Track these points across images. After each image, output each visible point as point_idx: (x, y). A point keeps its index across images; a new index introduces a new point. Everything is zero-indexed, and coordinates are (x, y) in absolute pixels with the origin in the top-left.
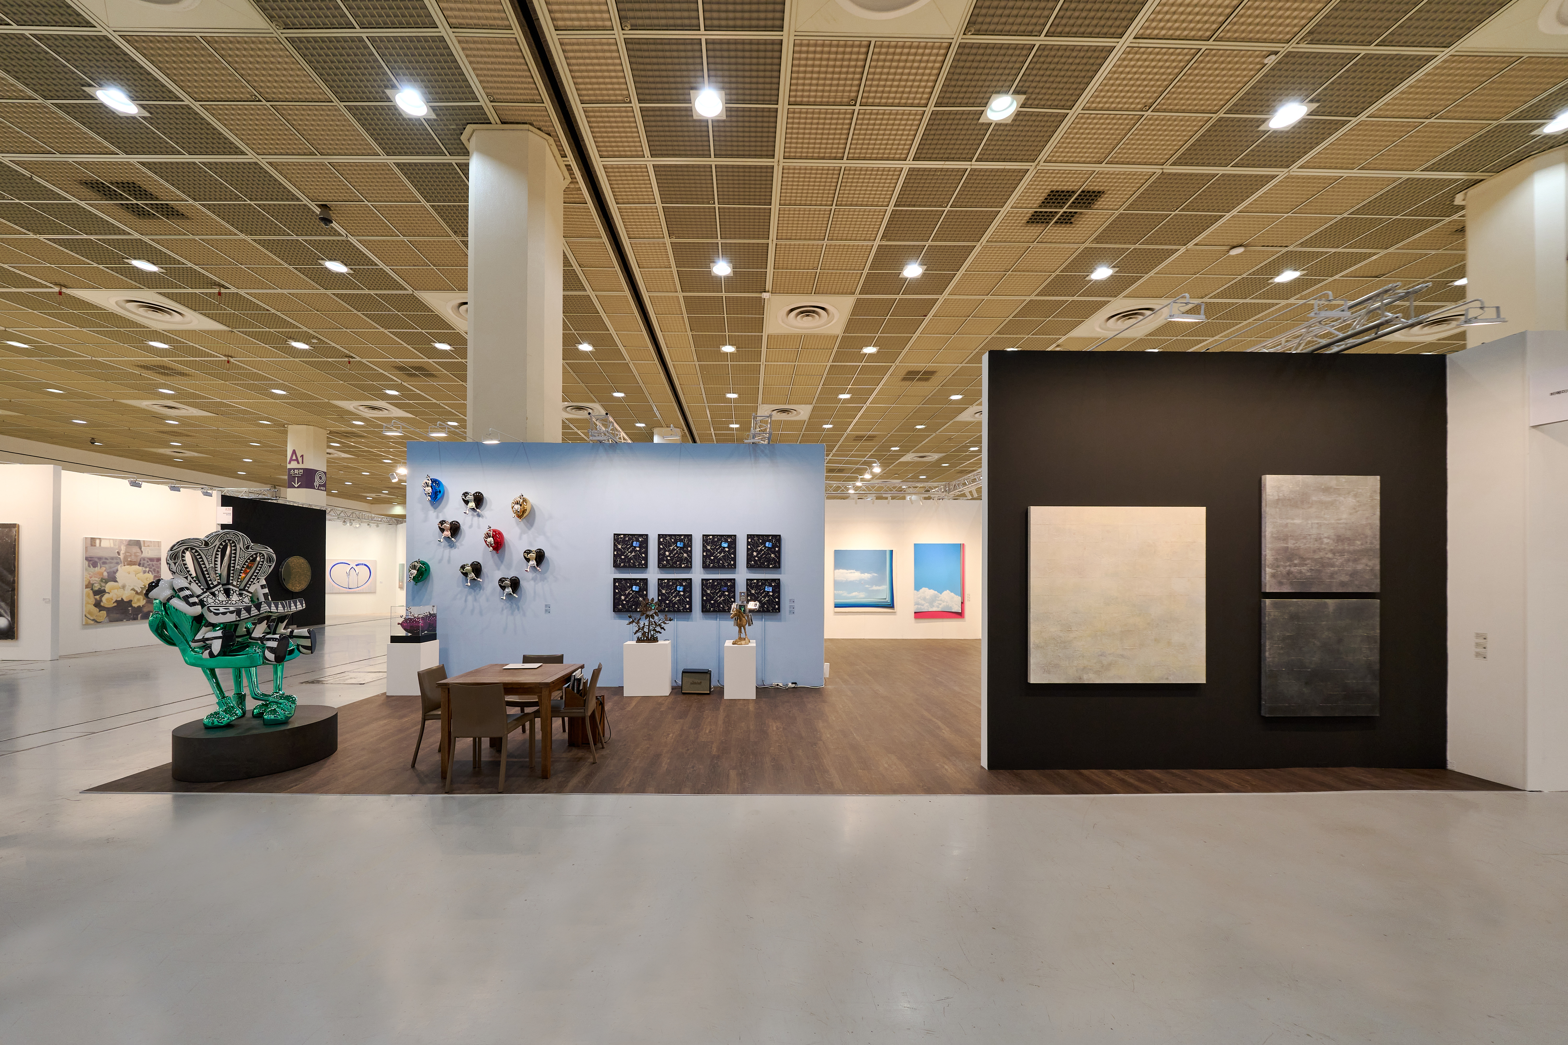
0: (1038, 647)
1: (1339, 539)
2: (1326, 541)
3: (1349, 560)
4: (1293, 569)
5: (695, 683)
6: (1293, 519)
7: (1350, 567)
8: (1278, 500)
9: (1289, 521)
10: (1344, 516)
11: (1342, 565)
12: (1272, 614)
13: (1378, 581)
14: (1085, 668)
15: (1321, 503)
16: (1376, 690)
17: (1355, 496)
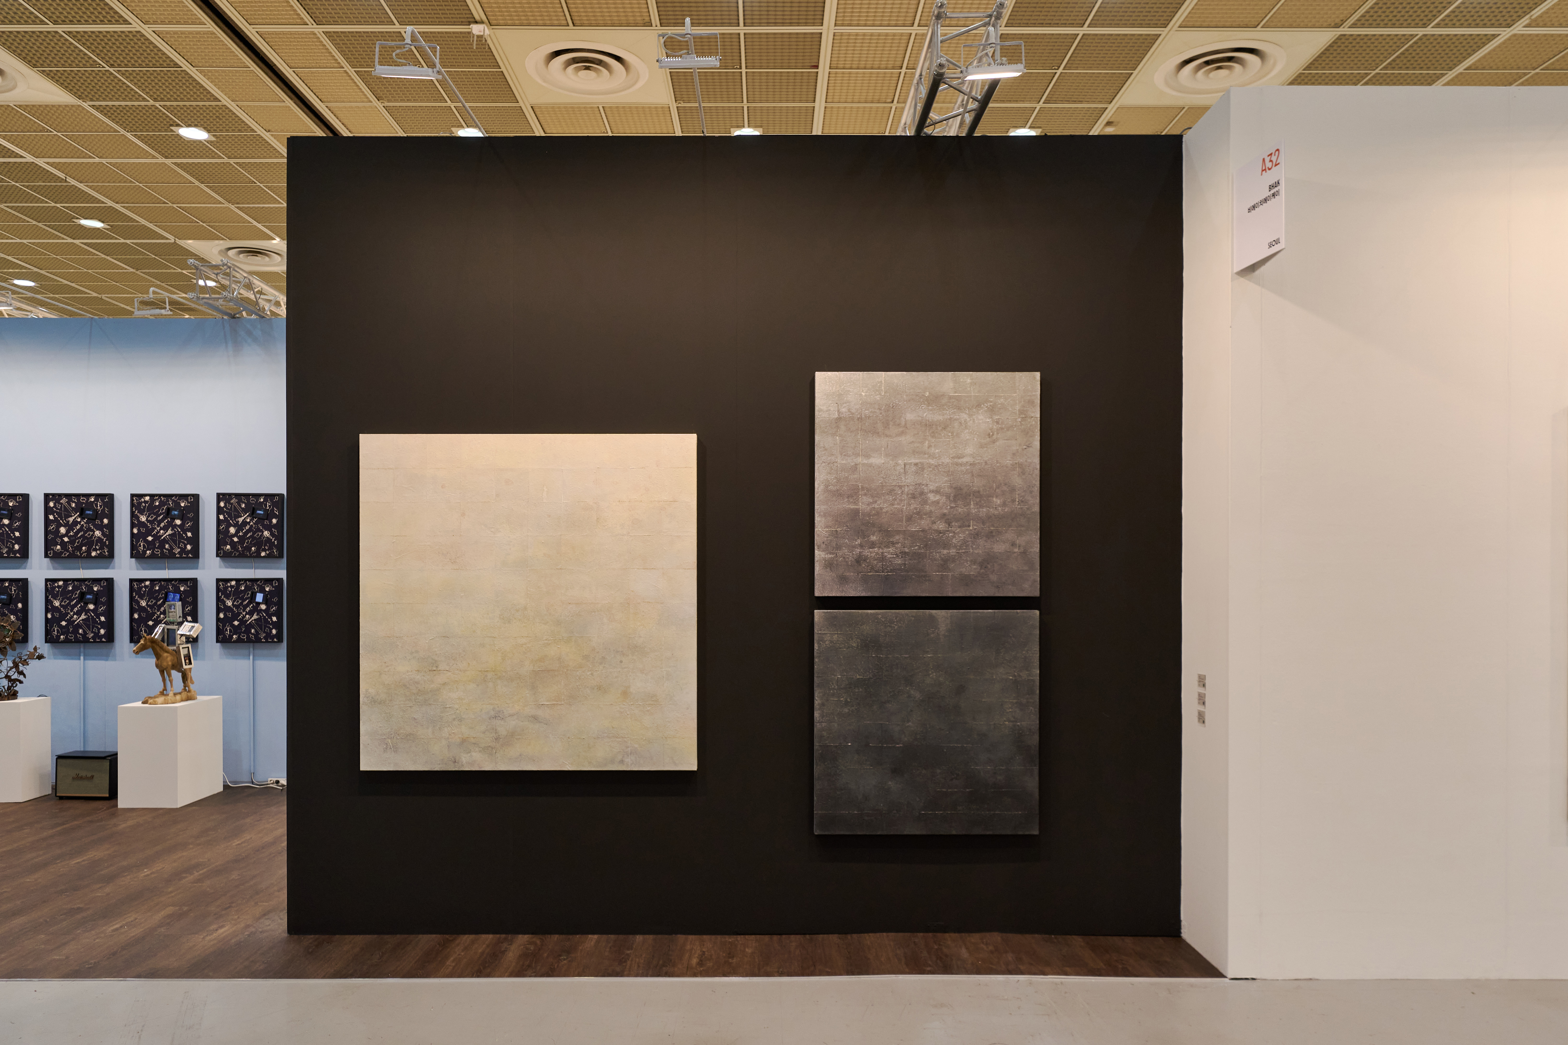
0: (374, 701)
1: (959, 494)
2: (932, 497)
3: (976, 535)
4: (867, 552)
5: (82, 778)
6: (868, 456)
7: (980, 548)
8: (839, 419)
9: (860, 460)
10: (969, 450)
11: (965, 542)
12: (827, 638)
13: (1036, 575)
14: (464, 741)
15: (929, 425)
16: (1032, 783)
17: (992, 410)
